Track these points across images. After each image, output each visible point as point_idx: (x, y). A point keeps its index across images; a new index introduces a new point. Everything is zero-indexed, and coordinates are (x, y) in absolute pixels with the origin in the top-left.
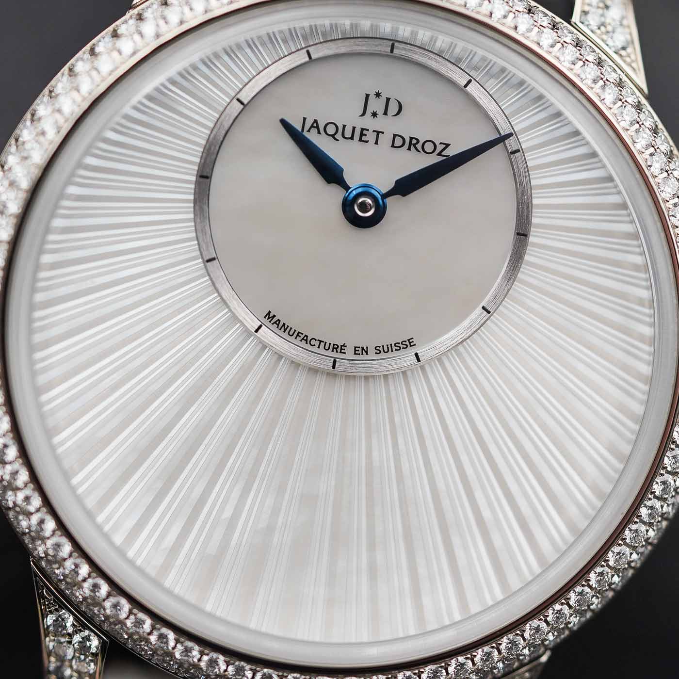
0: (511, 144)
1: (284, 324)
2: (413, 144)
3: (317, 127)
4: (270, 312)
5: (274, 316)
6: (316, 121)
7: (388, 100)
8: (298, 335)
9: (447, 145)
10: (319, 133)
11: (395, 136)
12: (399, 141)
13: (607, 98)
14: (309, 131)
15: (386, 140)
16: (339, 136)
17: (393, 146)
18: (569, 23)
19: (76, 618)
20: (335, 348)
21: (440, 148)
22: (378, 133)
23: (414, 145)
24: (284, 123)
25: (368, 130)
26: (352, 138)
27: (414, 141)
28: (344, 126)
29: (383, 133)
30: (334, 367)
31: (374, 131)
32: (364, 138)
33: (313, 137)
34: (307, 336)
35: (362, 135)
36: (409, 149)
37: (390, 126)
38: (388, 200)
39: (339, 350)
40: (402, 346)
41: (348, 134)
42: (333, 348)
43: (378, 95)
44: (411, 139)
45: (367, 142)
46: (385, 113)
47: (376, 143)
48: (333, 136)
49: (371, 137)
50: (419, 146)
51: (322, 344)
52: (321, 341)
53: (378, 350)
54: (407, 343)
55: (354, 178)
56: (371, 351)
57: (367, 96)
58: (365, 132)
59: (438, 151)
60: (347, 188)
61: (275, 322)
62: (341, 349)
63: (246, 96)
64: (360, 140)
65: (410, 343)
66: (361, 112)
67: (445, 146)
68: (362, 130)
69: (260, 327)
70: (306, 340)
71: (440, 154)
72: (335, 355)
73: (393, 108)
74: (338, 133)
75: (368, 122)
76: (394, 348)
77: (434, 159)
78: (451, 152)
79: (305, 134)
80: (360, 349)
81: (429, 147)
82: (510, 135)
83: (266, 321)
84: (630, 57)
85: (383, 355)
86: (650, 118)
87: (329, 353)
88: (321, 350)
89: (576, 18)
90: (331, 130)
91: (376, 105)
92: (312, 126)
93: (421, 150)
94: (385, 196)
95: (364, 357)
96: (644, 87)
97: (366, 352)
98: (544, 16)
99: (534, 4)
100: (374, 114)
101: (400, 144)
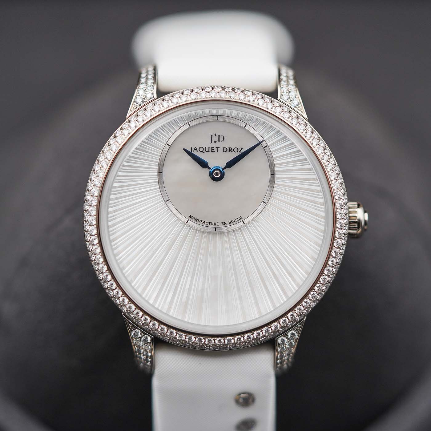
0: (264, 144)
1: (196, 219)
2: (230, 150)
3: (196, 149)
4: (190, 215)
5: (192, 216)
6: (195, 147)
7: (219, 136)
9: (242, 148)
10: (197, 151)
11: (223, 148)
12: (225, 150)
13: (293, 123)
14: (194, 151)
15: (220, 150)
16: (204, 151)
17: (223, 152)
18: (277, 100)
19: (141, 331)
20: (215, 224)
21: (239, 150)
22: (218, 148)
23: (231, 150)
24: (184, 150)
25: (214, 148)
26: (209, 151)
27: (230, 149)
28: (206, 148)
29: (219, 148)
30: (215, 231)
31: (216, 148)
33: (195, 153)
35: (212, 149)
36: (229, 152)
37: (221, 145)
38: (224, 170)
39: (216, 224)
40: (238, 220)
41: (207, 150)
42: (214, 224)
43: (215, 135)
44: (229, 148)
45: (214, 152)
46: (219, 141)
47: (218, 152)
48: (202, 152)
49: (215, 150)
52: (210, 223)
53: (230, 222)
54: (239, 218)
55: (212, 165)
56: (228, 223)
57: (212, 136)
58: (213, 148)
59: (239, 151)
60: (210, 168)
61: (193, 219)
62: (217, 224)
63: (170, 143)
64: (212, 151)
65: (240, 218)
67: (241, 149)
68: (212, 148)
69: (188, 221)
70: (205, 223)
71: (240, 152)
72: (215, 226)
73: (221, 139)
74: (204, 150)
75: (213, 145)
76: (235, 221)
77: (238, 154)
78: (243, 150)
79: (193, 152)
80: (224, 223)
81: (236, 150)
82: (263, 141)
83: (190, 219)
84: (300, 108)
85: (232, 224)
86: (310, 127)
87: (213, 226)
88: (210, 226)
89: (279, 98)
90: (201, 150)
91: (215, 138)
92: (195, 149)
93: (233, 151)
94: (223, 169)
96: (306, 117)
97: (226, 224)
98: (268, 99)
99: (263, 95)
100: (215, 142)
101: (226, 151)
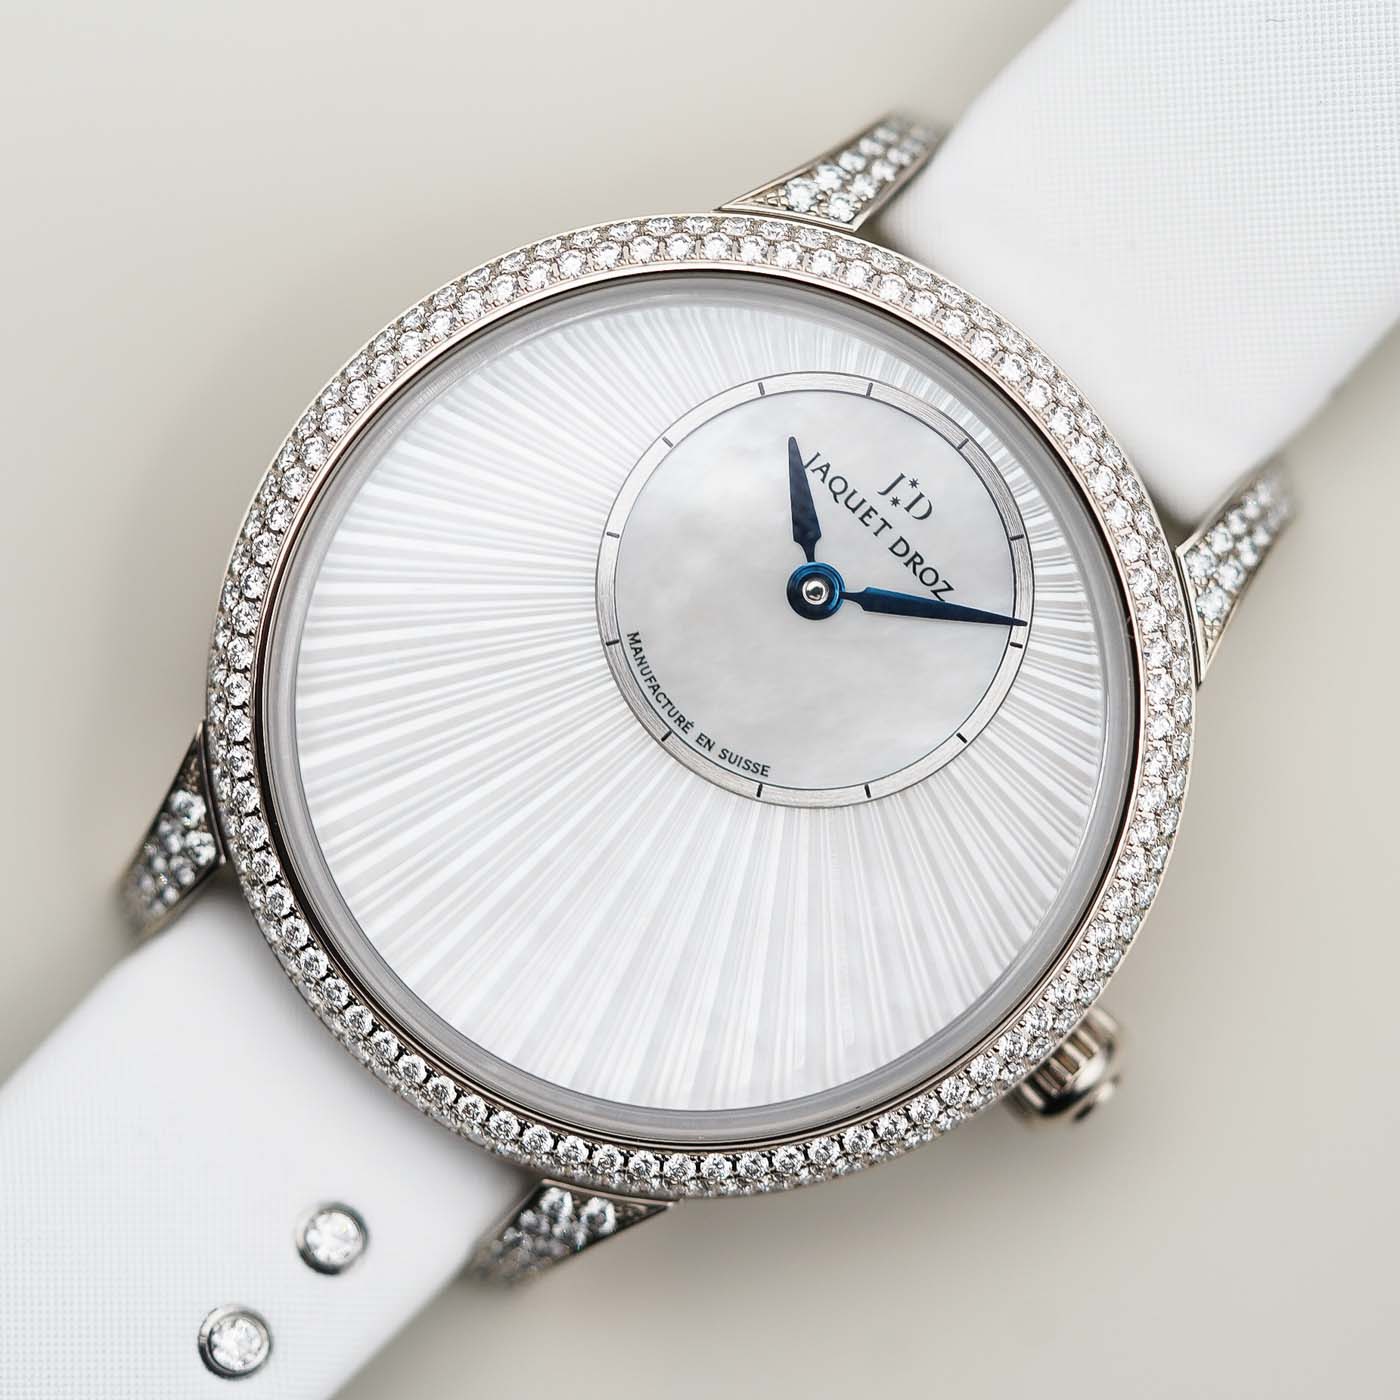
0: (1019, 635)
1: (643, 658)
2: (914, 561)
3: (825, 474)
4: (637, 634)
5: (639, 641)
6: (828, 466)
7: (921, 496)
8: (650, 679)
9: (950, 588)
10: (823, 480)
11: (902, 539)
12: (900, 548)
13: (1153, 654)
14: (813, 471)
15: (888, 537)
16: (841, 498)
17: (891, 549)
18: (1173, 550)
19: (207, 814)
20: (680, 720)
21: (940, 585)
22: (886, 524)
23: (915, 564)
24: (792, 442)
25: (876, 513)
26: (854, 510)
27: (917, 560)
28: (854, 492)
29: (890, 527)
30: (665, 738)
31: (882, 519)
32: (866, 519)
33: (813, 479)
34: (658, 687)
35: (867, 514)
36: (907, 564)
37: (903, 524)
38: (845, 603)
39: (683, 725)
40: (752, 767)
41: (853, 503)
42: (679, 719)
43: (914, 484)
44: (917, 555)
45: (867, 525)
46: (908, 509)
47: (876, 534)
48: (835, 495)
49: (875, 522)
50: (919, 569)
51: (669, 707)
52: (669, 702)
53: (724, 754)
54: (760, 769)
55: (824, 554)
56: (716, 750)
57: (902, 477)
58: (872, 513)
59: (934, 588)
60: (810, 556)
61: (635, 649)
62: (686, 726)
63: (770, 386)
64: (862, 519)
65: (763, 770)
66: (883, 490)
67: (946, 587)
68: (871, 509)
69: (616, 642)
70: (655, 691)
71: (935, 592)
72: (675, 727)
73: (920, 508)
74: (843, 495)
75: (883, 505)
76: (743, 764)
77: (926, 593)
78: (949, 598)
79: (808, 471)
80: (706, 740)
81: (929, 577)
82: (1024, 624)
83: (626, 641)
84: (1212, 630)
85: (725, 763)
87: (670, 722)
88: (664, 714)
89: (1181, 551)
90: (838, 486)
91: (905, 493)
92: (820, 469)
93: (918, 574)
94: (845, 596)
95: (704, 751)
97: (710, 748)
98: (1148, 521)
99: (1148, 500)
100: (895, 502)
101: (900, 553)
